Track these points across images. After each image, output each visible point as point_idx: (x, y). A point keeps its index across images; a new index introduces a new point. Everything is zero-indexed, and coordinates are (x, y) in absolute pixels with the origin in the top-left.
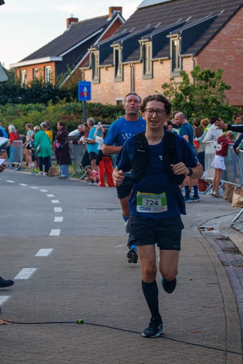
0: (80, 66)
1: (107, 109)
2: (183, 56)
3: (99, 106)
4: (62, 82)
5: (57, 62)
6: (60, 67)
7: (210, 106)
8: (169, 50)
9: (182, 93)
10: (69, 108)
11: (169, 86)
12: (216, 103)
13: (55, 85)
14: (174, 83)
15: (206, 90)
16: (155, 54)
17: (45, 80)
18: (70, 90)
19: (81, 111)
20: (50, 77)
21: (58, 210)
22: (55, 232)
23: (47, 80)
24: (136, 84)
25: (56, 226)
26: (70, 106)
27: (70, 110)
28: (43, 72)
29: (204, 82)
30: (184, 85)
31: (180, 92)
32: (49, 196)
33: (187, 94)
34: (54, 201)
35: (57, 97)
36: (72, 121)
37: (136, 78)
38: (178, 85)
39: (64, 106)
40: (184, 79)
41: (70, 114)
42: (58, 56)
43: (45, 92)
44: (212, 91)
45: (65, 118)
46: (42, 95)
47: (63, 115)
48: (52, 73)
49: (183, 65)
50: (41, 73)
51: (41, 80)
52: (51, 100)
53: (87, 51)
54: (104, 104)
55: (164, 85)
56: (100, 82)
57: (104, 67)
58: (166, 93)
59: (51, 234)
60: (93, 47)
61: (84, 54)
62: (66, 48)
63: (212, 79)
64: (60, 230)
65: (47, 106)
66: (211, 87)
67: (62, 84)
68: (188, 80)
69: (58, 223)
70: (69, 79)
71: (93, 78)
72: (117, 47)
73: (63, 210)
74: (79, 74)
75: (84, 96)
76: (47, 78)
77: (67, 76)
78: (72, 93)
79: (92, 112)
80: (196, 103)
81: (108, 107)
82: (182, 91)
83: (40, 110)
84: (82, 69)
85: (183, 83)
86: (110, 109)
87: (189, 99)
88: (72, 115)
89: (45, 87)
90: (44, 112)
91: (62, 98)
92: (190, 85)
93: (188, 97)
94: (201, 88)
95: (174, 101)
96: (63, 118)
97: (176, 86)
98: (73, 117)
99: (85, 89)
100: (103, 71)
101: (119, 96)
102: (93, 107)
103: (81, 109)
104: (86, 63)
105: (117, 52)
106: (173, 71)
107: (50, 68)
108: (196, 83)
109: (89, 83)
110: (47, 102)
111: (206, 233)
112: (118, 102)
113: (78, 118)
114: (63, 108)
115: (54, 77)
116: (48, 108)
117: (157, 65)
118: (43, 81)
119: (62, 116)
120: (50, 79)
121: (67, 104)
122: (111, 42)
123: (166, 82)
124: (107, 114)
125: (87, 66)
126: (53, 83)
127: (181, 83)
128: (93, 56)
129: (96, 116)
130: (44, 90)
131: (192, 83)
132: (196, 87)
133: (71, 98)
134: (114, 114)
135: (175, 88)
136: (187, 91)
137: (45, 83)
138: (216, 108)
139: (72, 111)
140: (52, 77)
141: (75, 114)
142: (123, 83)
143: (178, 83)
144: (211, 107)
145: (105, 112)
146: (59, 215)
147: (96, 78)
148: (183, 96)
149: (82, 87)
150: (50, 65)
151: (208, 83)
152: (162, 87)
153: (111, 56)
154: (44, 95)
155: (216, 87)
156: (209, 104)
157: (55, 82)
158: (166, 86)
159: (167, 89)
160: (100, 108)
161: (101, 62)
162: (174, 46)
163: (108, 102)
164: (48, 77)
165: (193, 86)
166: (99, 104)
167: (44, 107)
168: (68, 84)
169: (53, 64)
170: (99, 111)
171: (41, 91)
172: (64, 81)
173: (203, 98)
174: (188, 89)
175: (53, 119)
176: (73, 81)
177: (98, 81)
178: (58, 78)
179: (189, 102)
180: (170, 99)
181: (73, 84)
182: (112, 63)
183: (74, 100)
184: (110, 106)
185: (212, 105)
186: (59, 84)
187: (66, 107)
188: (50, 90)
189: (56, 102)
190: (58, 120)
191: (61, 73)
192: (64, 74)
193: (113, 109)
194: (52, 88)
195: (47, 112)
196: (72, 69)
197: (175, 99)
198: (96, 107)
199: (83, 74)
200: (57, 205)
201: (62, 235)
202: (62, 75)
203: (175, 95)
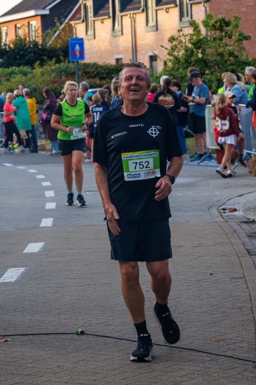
0: (71, 19)
1: (105, 70)
2: (192, 2)
3: (95, 66)
4: (50, 39)
5: (43, 17)
6: (47, 22)
7: (226, 61)
9: (193, 47)
10: (60, 70)
12: (234, 57)
13: (42, 43)
14: (183, 35)
15: (221, 42)
16: (158, 2)
17: (29, 38)
18: (60, 49)
19: (74, 73)
20: (35, 34)
21: (50, 194)
22: (47, 222)
23: (32, 38)
25: (48, 214)
26: (60, 68)
27: (60, 72)
28: (27, 29)
30: (195, 37)
31: (190, 46)
32: (39, 177)
33: (198, 48)
34: (45, 184)
35: (45, 58)
37: (138, 31)
38: (188, 38)
39: (53, 67)
40: (194, 30)
41: (61, 77)
42: (44, 8)
43: (30, 53)
44: (228, 43)
45: (56, 82)
46: (27, 56)
47: (53, 78)
48: (38, 30)
49: (193, 13)
50: (25, 30)
51: (25, 39)
52: (38, 62)
53: (78, 1)
54: (101, 63)
55: (171, 38)
56: (95, 38)
57: (98, 20)
58: (174, 48)
59: (42, 225)
61: (75, 5)
63: (228, 28)
64: (52, 219)
65: (33, 68)
66: (227, 38)
67: (50, 42)
68: (199, 31)
69: (50, 210)
70: (58, 35)
71: (86, 34)
73: (55, 194)
74: (70, 28)
75: (76, 55)
76: (32, 36)
77: (55, 32)
78: (62, 52)
79: (86, 73)
80: (210, 58)
81: (105, 68)
82: (193, 44)
83: (25, 74)
84: (72, 23)
85: (193, 35)
87: (201, 53)
88: (63, 77)
89: (30, 46)
90: (30, 76)
91: (50, 58)
92: (201, 37)
93: (200, 51)
94: (215, 39)
95: (184, 57)
96: (52, 82)
97: (185, 39)
99: (77, 47)
100: (98, 24)
101: (119, 53)
102: (88, 67)
103: (73, 70)
104: (78, 16)
105: (114, 1)
106: (181, 20)
107: (36, 24)
108: (209, 34)
109: (82, 39)
110: (34, 64)
111: (227, 216)
112: (117, 60)
114: (53, 71)
115: (40, 34)
116: (34, 71)
117: (162, 15)
118: (28, 39)
119: (52, 80)
120: (35, 37)
121: (57, 65)
123: (174, 35)
124: (105, 75)
125: (79, 19)
126: (40, 41)
127: (191, 35)
128: (86, 7)
129: (91, 77)
130: (29, 50)
131: (204, 35)
132: (209, 39)
133: (62, 58)
135: (184, 41)
136: (199, 44)
137: (29, 41)
138: (233, 62)
139: (63, 73)
140: (38, 34)
141: (67, 76)
142: (122, 37)
143: (188, 35)
144: (228, 62)
145: (102, 73)
146: (51, 200)
147: (90, 32)
148: (194, 50)
149: (74, 45)
150: (36, 20)
151: (223, 33)
152: (169, 41)
153: (106, 6)
154: (30, 55)
155: (233, 37)
156: (225, 59)
157: (42, 40)
158: (173, 40)
159: (175, 43)
160: (97, 68)
161: (96, 14)
163: (105, 61)
164: (34, 34)
165: (205, 38)
166: (95, 64)
167: (29, 70)
168: (57, 41)
169: (39, 18)
170: (95, 73)
171: (25, 51)
172: (53, 39)
173: (218, 52)
174: (200, 41)
175: (41, 84)
176: (63, 37)
177: (93, 37)
178: (44, 34)
179: (202, 57)
180: (178, 55)
181: (63, 42)
182: (108, 14)
183: (65, 60)
184: (109, 65)
185: (229, 60)
186: (47, 42)
187: (55, 69)
188: (36, 49)
189: (44, 63)
190: (47, 85)
191: (48, 29)
192: (52, 30)
193: (112, 70)
194: (38, 48)
195: (34, 76)
196: (61, 24)
197: (185, 54)
198: (91, 68)
199: (74, 29)
200: (48, 188)
201: (55, 225)
202: (49, 31)
203: (185, 50)
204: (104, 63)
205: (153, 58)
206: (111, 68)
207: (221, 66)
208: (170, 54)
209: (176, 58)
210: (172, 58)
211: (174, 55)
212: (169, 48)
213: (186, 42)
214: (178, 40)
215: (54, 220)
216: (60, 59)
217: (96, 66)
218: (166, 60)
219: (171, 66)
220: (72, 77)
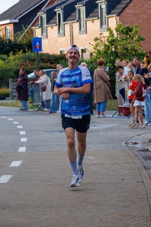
0: (32, 26)
1: (53, 58)
2: (108, 16)
4: (19, 38)
5: (15, 24)
6: (17, 27)
7: (130, 53)
8: (98, 12)
9: (109, 44)
10: (26, 57)
11: (99, 39)
12: (134, 51)
13: (14, 40)
14: (103, 37)
15: (126, 41)
16: (87, 16)
17: (6, 37)
18: (25, 44)
19: (34, 60)
20: (9, 34)
21: (22, 133)
22: (22, 149)
23: (8, 37)
24: (74, 38)
25: (22, 145)
26: (26, 56)
27: (26, 59)
28: (4, 31)
29: (124, 35)
30: (110, 38)
31: (107, 43)
32: (15, 123)
33: (113, 45)
34: (19, 127)
35: (16, 50)
36: (27, 67)
37: (74, 34)
38: (106, 39)
39: (21, 56)
40: (110, 34)
41: (26, 62)
42: (15, 19)
43: (6, 46)
44: (131, 42)
45: (23, 65)
46: (4, 48)
47: (21, 62)
48: (11, 32)
49: (109, 23)
50: (3, 32)
52: (12, 52)
53: (37, 14)
54: (51, 53)
55: (96, 39)
56: (47, 38)
57: (50, 26)
58: (97, 44)
59: (19, 151)
60: (41, 12)
61: (35, 17)
62: (21, 13)
63: (131, 33)
64: (25, 147)
65: (9, 56)
66: (130, 39)
67: (19, 40)
68: (113, 34)
69: (24, 142)
70: (24, 36)
71: (42, 35)
72: (59, 11)
73: (26, 133)
74: (32, 32)
75: (37, 48)
76: (8, 36)
77: (22, 33)
78: (27, 46)
79: (42, 60)
80: (119, 51)
81: (54, 56)
82: (109, 42)
83: (4, 60)
84: (33, 28)
85: (109, 37)
86: (56, 57)
87: (114, 48)
88: (28, 62)
89: (6, 42)
90: (7, 61)
91: (19, 50)
92: (115, 38)
94: (123, 40)
95: (103, 50)
96: (21, 65)
97: (104, 39)
98: (28, 64)
99: (38, 43)
100: (49, 29)
101: (62, 47)
102: (43, 56)
103: (34, 58)
104: (37, 24)
105: (59, 14)
106: (101, 27)
107: (10, 28)
108: (119, 36)
109: (41, 39)
110: (9, 53)
111: (131, 147)
112: (61, 52)
113: (32, 65)
114: (21, 58)
115: (13, 35)
116: (10, 58)
117: (89, 23)
118: (5, 38)
119: (20, 63)
120: (10, 36)
121: (24, 54)
122: (55, 7)
123: (97, 36)
124: (53, 61)
125: (37, 26)
126: (12, 39)
127: (108, 37)
128: (41, 18)
129: (45, 62)
130: (6, 44)
131: (116, 37)
132: (119, 39)
133: (27, 50)
134: (59, 61)
135: (103, 40)
137: (6, 39)
138: (134, 54)
139: (27, 59)
140: (12, 34)
141: (30, 61)
142: (64, 37)
143: (106, 37)
144: (131, 54)
145: (52, 60)
146: (23, 136)
147: (44, 34)
148: (110, 46)
149: (35, 42)
150: (10, 26)
151: (128, 36)
152: (94, 40)
153: (55, 18)
154: (6, 48)
155: (134, 39)
156: (129, 52)
157: (14, 38)
158: (97, 40)
159: (98, 41)
160: (48, 56)
161: (48, 22)
162: (101, 9)
163: (53, 52)
164: (9, 35)
165: (117, 39)
166: (47, 54)
167: (6, 57)
168: (23, 39)
169: (12, 25)
170: (47, 59)
171: (4, 45)
172: (21, 38)
173: (124, 47)
174: (113, 41)
175: (13, 66)
176: (27, 37)
177: (46, 37)
178: (15, 35)
179: (115, 50)
180: (100, 49)
181: (27, 40)
182: (56, 23)
183: (29, 51)
184: (56, 55)
185: (132, 53)
186: (17, 39)
187: (23, 56)
188: (10, 44)
189: (15, 53)
190: (18, 66)
191: (18, 32)
192: (20, 32)
193: (58, 58)
194: (11, 43)
195: (9, 61)
196: (26, 28)
197: (104, 48)
198: (45, 56)
199: (34, 32)
200: (21, 130)
201: (27, 151)
202: (19, 33)
203: (104, 46)
204: (53, 53)
205: (84, 51)
206: (57, 57)
207: (126, 56)
208: (95, 48)
209: (98, 51)
210: (96, 51)
211: (97, 49)
212: (94, 45)
213: (105, 41)
214: (100, 40)
215: (26, 148)
216: (25, 50)
217: (48, 55)
218: (92, 52)
219: (95, 56)
220: (33, 62)
